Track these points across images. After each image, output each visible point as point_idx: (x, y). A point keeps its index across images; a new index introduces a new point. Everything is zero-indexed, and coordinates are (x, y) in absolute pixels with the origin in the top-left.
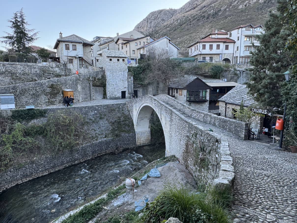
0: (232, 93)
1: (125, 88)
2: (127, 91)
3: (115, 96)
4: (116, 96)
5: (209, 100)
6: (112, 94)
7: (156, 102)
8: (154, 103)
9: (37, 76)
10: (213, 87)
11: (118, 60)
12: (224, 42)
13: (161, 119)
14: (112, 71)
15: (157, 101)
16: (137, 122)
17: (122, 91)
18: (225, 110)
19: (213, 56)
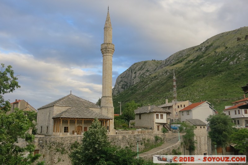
11: (201, 127)
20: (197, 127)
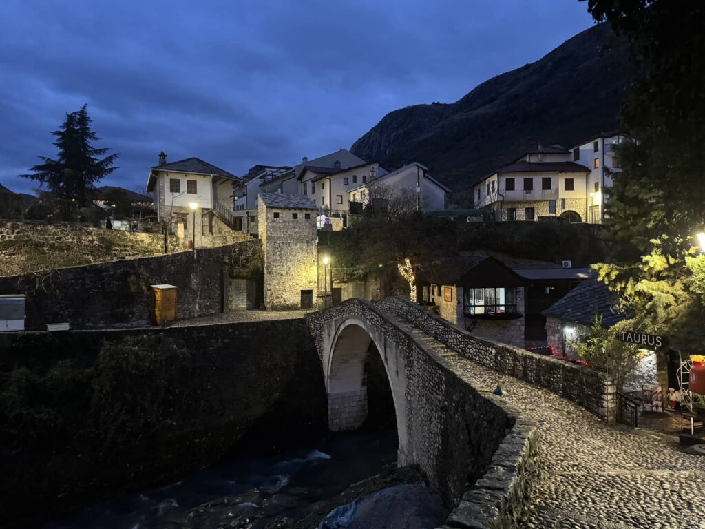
0: (580, 294)
1: (311, 282)
2: (316, 290)
3: (285, 301)
4: (287, 303)
5: (523, 314)
6: (277, 297)
7: (373, 317)
8: (368, 317)
9: (92, 252)
11: (295, 216)
12: (562, 172)
13: (386, 359)
14: (278, 242)
16: (332, 367)
17: (302, 291)
19: (534, 205)
20: (280, 215)
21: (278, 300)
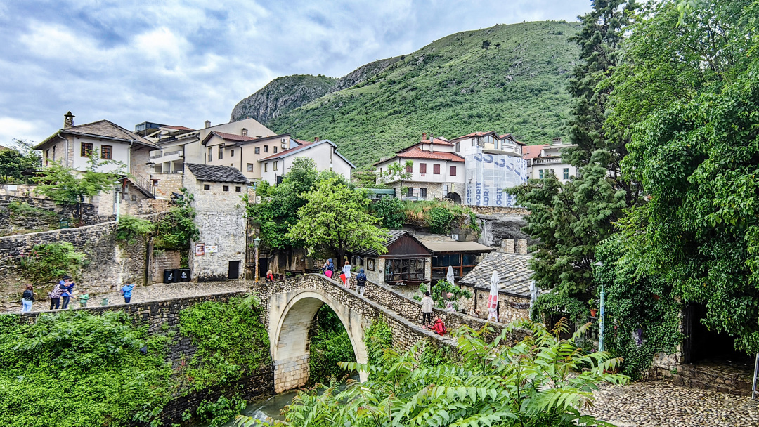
1: (239, 253)
2: (244, 261)
3: (213, 272)
4: (214, 274)
5: (430, 280)
6: (205, 268)
7: (336, 291)
8: (330, 292)
10: (437, 253)
11: (226, 189)
12: (448, 161)
13: (350, 328)
14: (208, 213)
15: (340, 288)
16: (279, 338)
17: (230, 262)
18: (474, 302)
19: (426, 186)
20: (211, 187)
21: (206, 271)
